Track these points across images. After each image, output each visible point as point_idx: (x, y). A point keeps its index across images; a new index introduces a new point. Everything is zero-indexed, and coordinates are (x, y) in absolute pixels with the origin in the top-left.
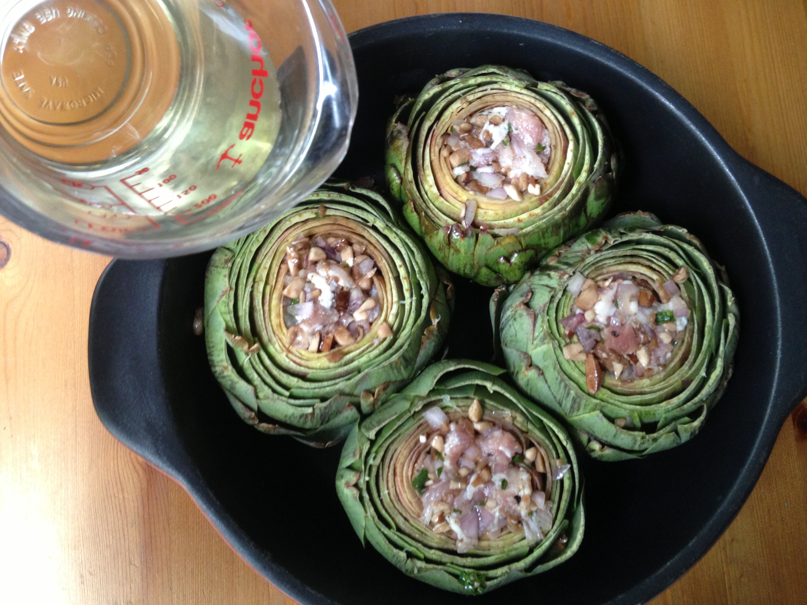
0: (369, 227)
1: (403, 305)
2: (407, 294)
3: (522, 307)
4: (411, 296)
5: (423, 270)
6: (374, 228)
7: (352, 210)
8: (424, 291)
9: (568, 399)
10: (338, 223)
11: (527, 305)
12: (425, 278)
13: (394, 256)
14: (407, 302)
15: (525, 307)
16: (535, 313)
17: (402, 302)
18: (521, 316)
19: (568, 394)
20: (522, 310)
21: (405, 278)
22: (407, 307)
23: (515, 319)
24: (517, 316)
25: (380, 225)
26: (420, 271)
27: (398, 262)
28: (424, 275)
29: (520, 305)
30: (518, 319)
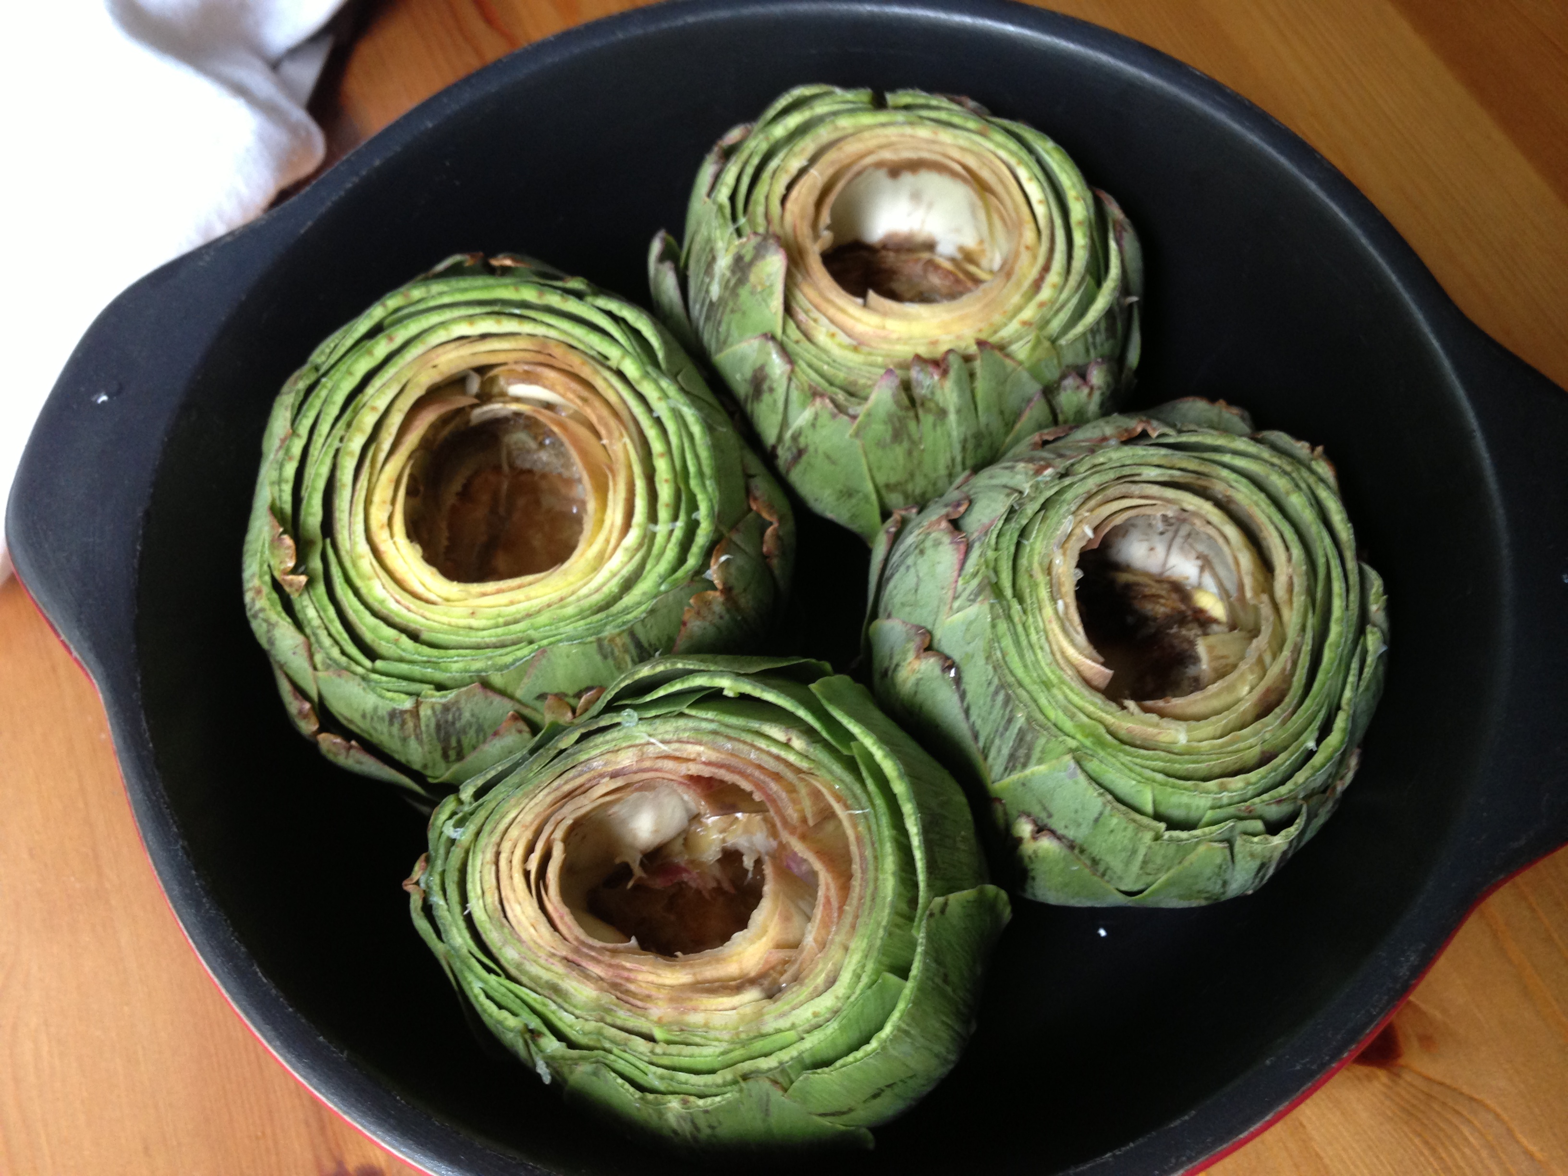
0: (610, 368)
1: (654, 535)
2: (663, 514)
3: (944, 524)
4: (675, 518)
5: (707, 470)
6: (620, 374)
7: (579, 332)
8: (703, 513)
9: (1008, 733)
10: (547, 351)
11: (956, 525)
12: (710, 489)
13: (652, 433)
14: (662, 529)
15: (951, 527)
16: (968, 540)
17: (651, 527)
18: (937, 544)
19: (1010, 721)
20: (941, 532)
21: (666, 481)
22: (659, 540)
23: (922, 552)
24: (928, 543)
25: (631, 369)
26: (701, 474)
27: (657, 446)
28: (708, 483)
29: (938, 521)
30: (929, 552)
